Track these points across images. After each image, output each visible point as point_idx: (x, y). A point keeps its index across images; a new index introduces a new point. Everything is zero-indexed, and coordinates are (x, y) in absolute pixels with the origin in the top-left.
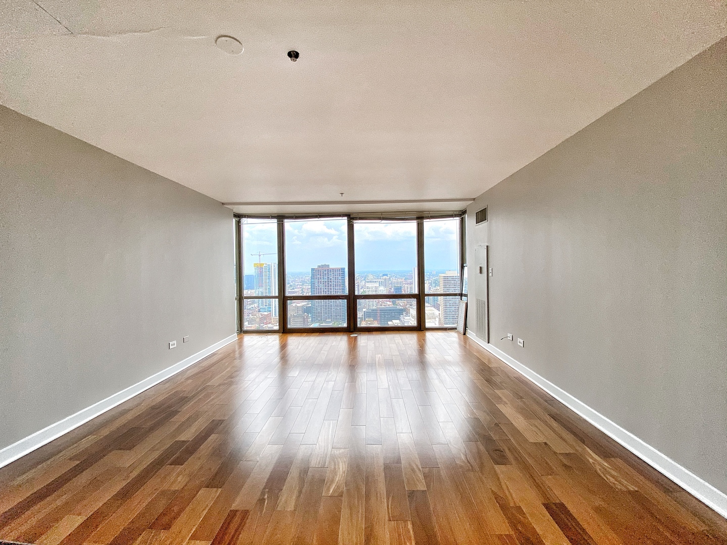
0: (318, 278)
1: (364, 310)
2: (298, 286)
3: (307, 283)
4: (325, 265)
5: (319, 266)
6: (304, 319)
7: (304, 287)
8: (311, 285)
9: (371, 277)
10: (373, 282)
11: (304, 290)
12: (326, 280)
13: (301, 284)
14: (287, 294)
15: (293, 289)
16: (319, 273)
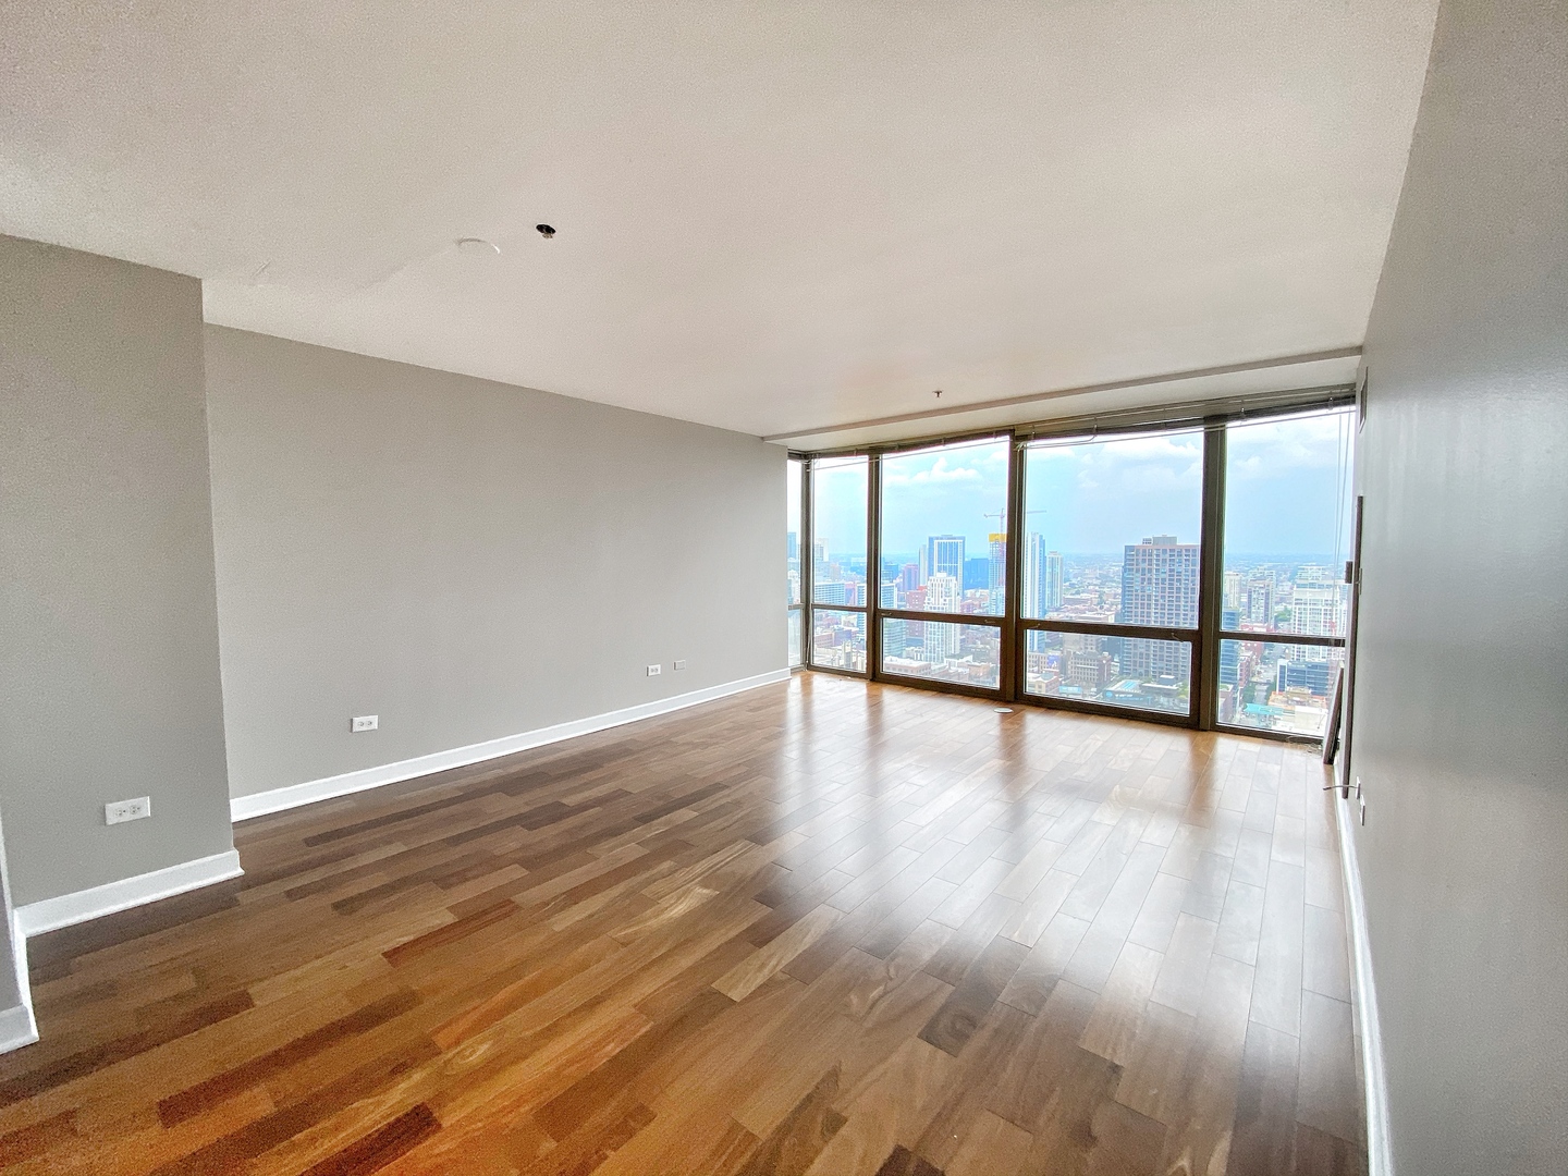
0: (1144, 570)
1: (1282, 662)
2: (1091, 587)
3: (1114, 581)
4: (1165, 539)
5: (1147, 541)
6: (1101, 666)
7: (1106, 590)
8: (1124, 587)
9: (1313, 572)
10: (1321, 586)
11: (1104, 598)
12: (1166, 576)
13: (1098, 582)
14: (883, 606)
15: (1078, 593)
16: (1147, 558)
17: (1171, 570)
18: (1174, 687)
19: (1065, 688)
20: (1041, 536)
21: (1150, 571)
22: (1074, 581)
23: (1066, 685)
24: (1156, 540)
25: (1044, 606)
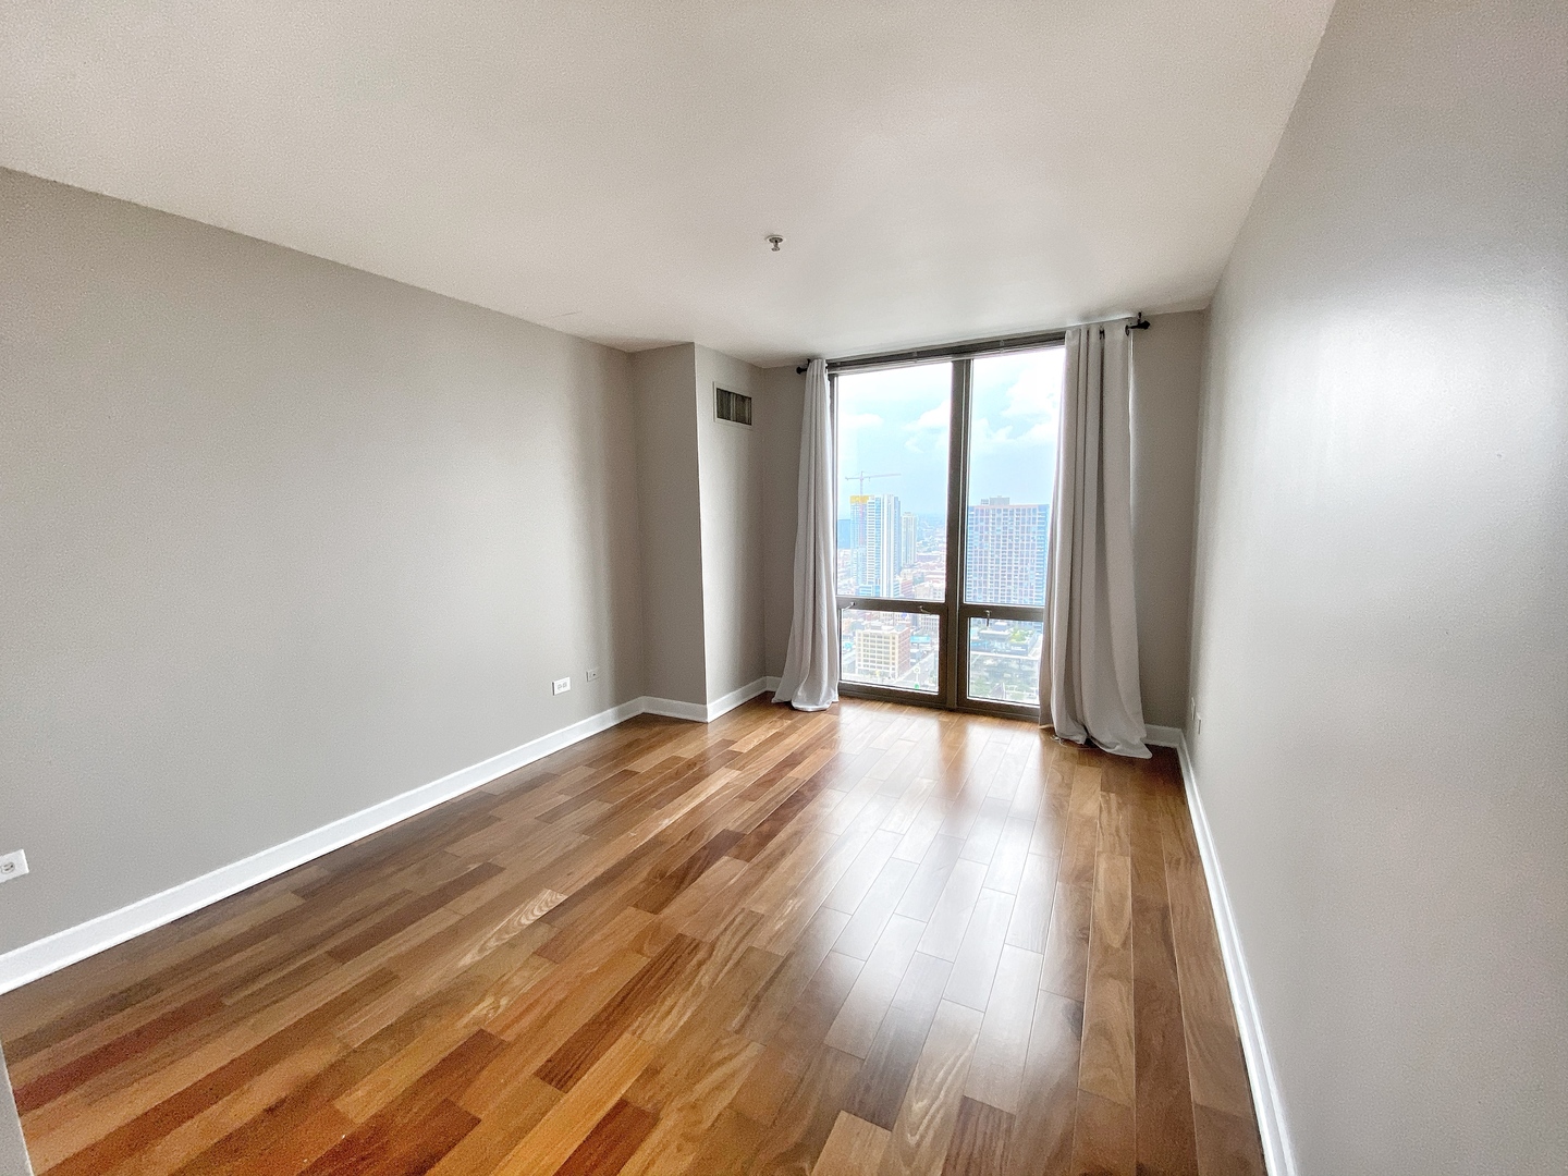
0: (982, 528)
4: (999, 499)
5: (986, 502)
12: (1001, 533)
15: (929, 551)
16: (984, 517)
17: (1005, 528)
18: (1006, 633)
19: (916, 638)
20: (896, 498)
21: (987, 529)
22: (926, 540)
23: (917, 635)
24: (993, 500)
25: (900, 563)
